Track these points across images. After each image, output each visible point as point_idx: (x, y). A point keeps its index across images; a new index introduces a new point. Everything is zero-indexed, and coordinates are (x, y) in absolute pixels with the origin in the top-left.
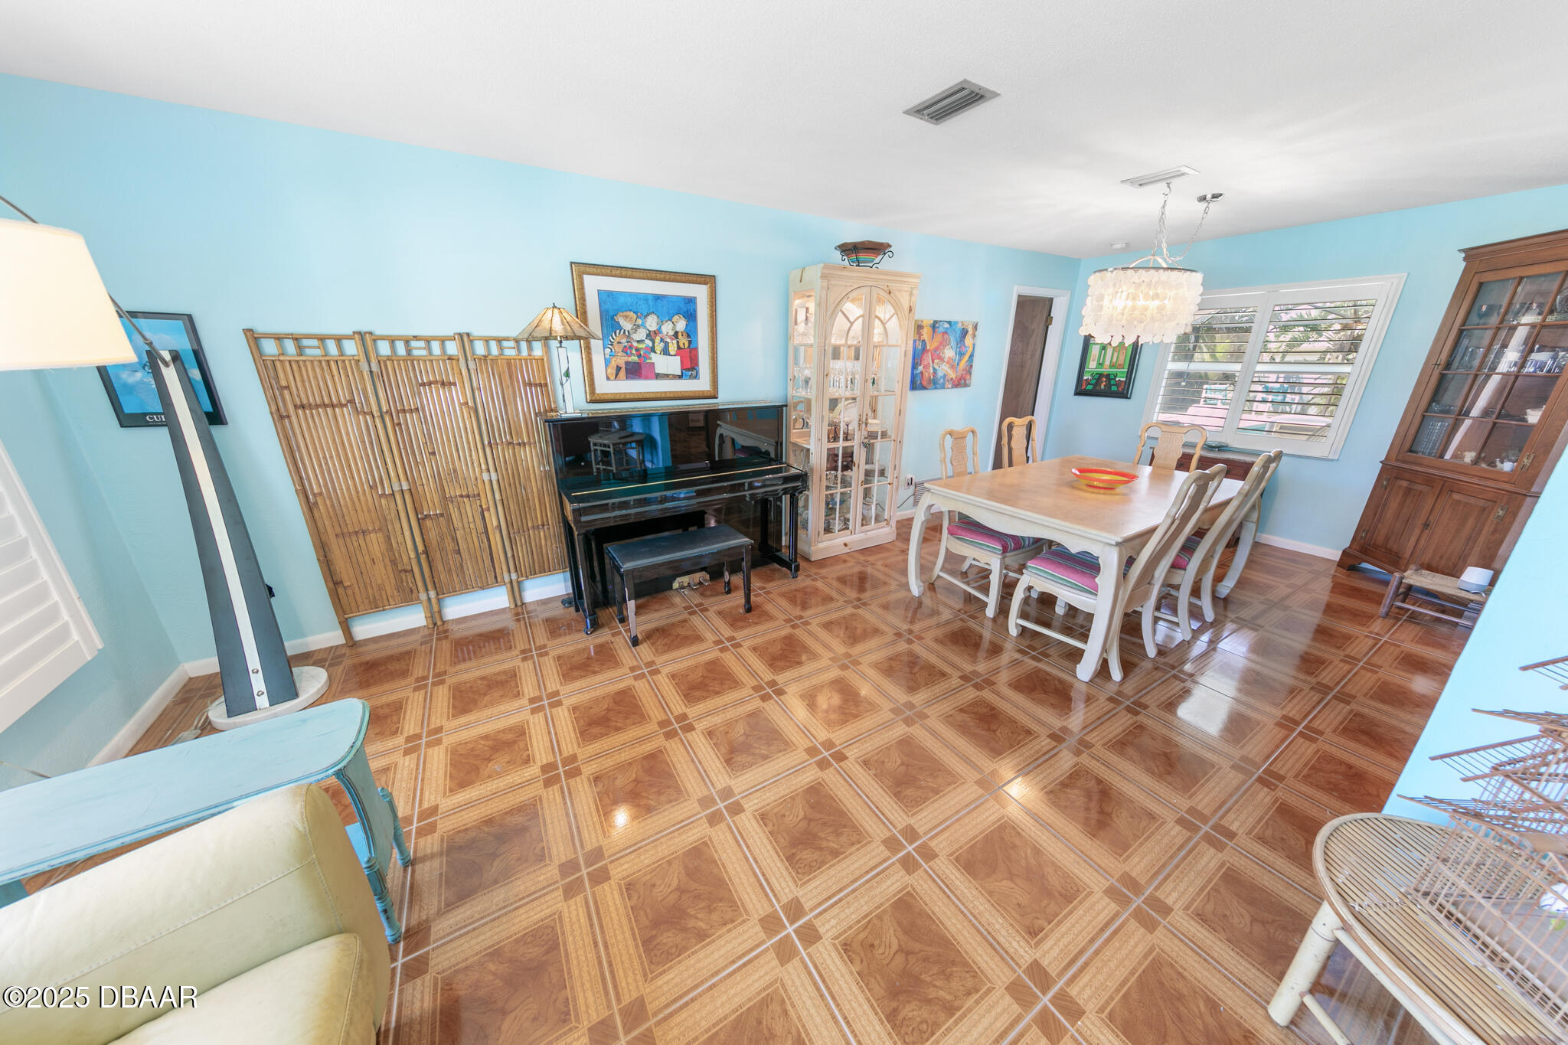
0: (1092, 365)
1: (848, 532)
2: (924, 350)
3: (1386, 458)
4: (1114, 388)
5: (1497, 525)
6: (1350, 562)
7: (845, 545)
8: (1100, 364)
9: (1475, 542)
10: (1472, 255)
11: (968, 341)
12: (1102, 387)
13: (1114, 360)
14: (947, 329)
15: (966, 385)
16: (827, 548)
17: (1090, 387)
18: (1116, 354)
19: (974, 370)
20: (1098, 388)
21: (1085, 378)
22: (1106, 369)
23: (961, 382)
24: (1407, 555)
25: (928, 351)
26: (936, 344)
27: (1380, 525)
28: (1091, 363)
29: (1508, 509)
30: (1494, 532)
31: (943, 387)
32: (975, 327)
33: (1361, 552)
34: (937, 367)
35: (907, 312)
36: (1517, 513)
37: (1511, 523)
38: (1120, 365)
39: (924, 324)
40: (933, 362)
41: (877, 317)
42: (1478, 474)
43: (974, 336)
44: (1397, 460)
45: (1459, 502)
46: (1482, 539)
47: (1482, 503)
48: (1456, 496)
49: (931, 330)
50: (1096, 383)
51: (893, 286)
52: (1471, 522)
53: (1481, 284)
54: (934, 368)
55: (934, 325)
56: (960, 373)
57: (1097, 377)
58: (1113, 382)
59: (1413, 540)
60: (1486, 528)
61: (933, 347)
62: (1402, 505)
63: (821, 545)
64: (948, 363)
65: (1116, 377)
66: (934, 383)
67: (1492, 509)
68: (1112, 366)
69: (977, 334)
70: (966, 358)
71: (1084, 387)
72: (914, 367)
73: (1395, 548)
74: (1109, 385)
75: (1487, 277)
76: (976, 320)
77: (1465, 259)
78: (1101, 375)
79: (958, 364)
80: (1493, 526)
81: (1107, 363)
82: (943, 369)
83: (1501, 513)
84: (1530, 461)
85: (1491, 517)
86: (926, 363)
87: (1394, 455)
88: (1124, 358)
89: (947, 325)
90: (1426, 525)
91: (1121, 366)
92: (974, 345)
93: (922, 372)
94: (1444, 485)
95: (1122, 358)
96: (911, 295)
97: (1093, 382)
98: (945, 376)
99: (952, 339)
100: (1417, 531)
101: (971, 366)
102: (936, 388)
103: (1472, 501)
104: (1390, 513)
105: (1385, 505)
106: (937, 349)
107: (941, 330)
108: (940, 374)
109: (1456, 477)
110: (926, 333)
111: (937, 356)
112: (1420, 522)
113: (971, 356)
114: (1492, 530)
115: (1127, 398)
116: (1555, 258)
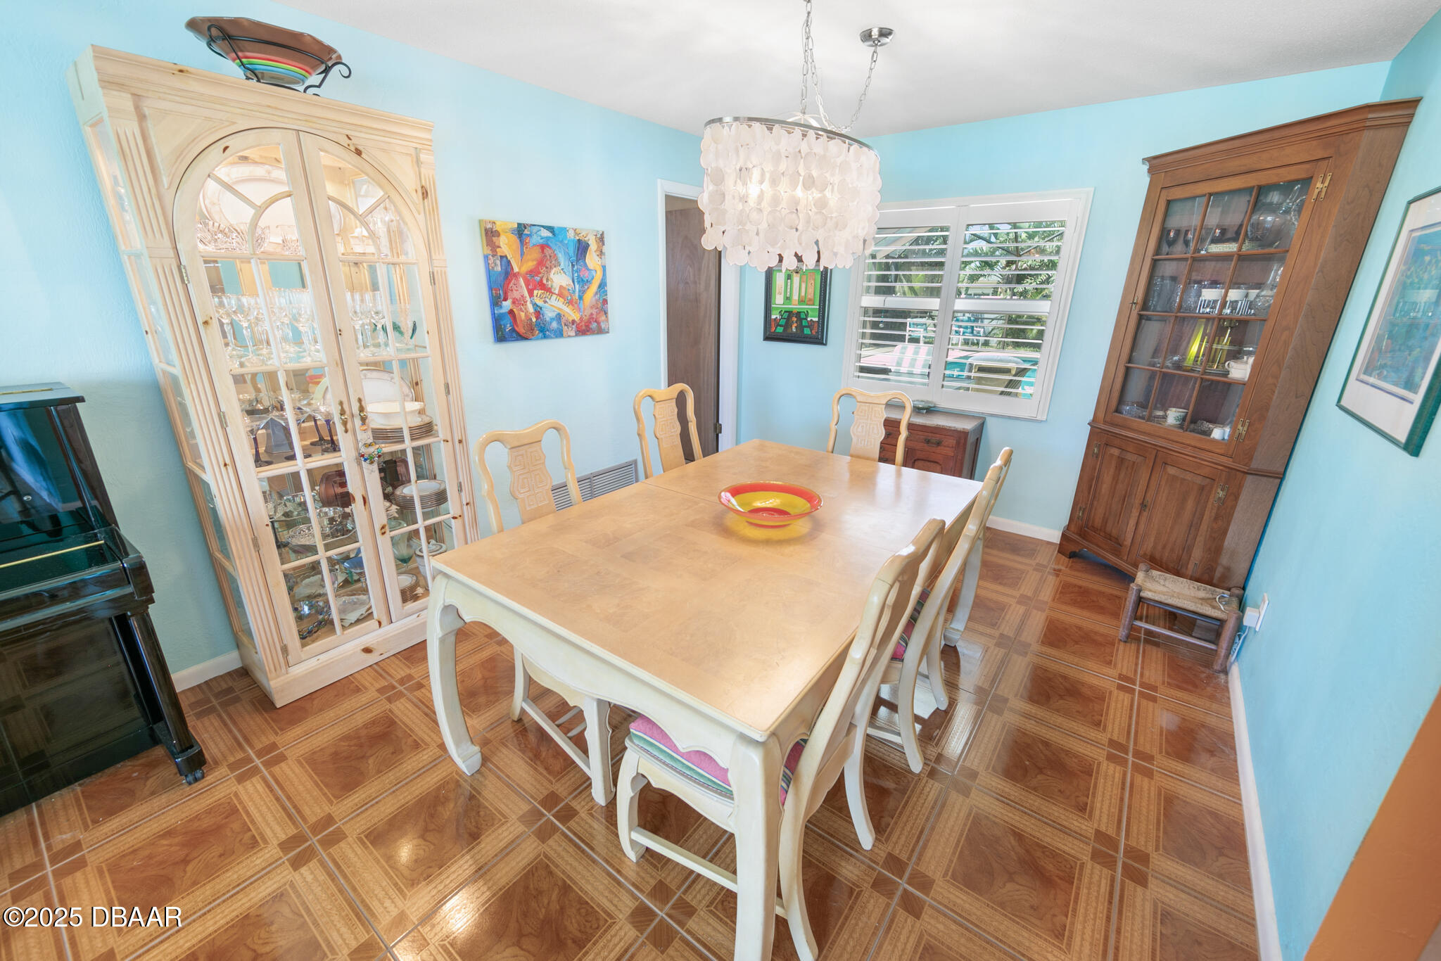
0: (778, 300)
1: (372, 624)
2: (508, 274)
3: (1093, 420)
4: (807, 331)
5: (1218, 509)
6: (1073, 548)
7: (367, 650)
8: (787, 298)
9: (1198, 530)
10: (1157, 165)
11: (592, 259)
12: (794, 330)
13: (803, 294)
14: (548, 238)
15: (600, 331)
16: (314, 673)
17: (780, 330)
18: (803, 286)
19: (611, 307)
20: (789, 331)
21: (773, 317)
22: (795, 306)
23: (589, 327)
24: (1128, 542)
25: (516, 275)
26: (530, 265)
27: (1095, 503)
28: (778, 296)
29: (1228, 489)
30: (1216, 518)
31: (559, 334)
32: (601, 239)
33: (1080, 535)
34: (540, 303)
35: (417, 198)
36: (1239, 495)
37: (1234, 507)
38: (810, 300)
39: (498, 228)
40: (531, 294)
41: (330, 198)
42: (1193, 444)
43: (601, 253)
44: (1105, 422)
45: (1174, 478)
46: (1204, 527)
47: (1199, 480)
48: (1171, 471)
49: (514, 238)
50: (786, 323)
51: (361, 139)
52: (1190, 504)
53: (1169, 202)
54: (535, 305)
55: (521, 231)
56: (588, 312)
57: (786, 315)
58: (804, 323)
59: (1132, 523)
60: (1207, 513)
61: (525, 269)
62: (1116, 479)
63: (297, 671)
64: (560, 295)
65: (807, 315)
66: (537, 329)
67: (1212, 488)
68: (801, 301)
69: (605, 249)
70: (594, 287)
71: (773, 330)
72: (495, 302)
73: (1114, 532)
74: (801, 327)
75: (1177, 193)
76: (600, 229)
77: (1149, 171)
78: (790, 313)
79: (581, 298)
80: (1214, 511)
81: (795, 297)
82: (553, 307)
83: (1221, 494)
84: (1245, 429)
85: (1211, 500)
86: (516, 295)
87: (1101, 415)
88: (813, 290)
89: (546, 233)
90: (1143, 506)
91: (811, 302)
92: (604, 268)
93: (511, 312)
94: (1159, 457)
95: (811, 291)
96: (418, 162)
97: (783, 322)
98: (559, 317)
99: (561, 257)
100: (1135, 513)
101: (605, 302)
102: (545, 337)
103: (1189, 477)
104: (1105, 488)
105: (1098, 478)
106: (534, 272)
107: (535, 240)
108: (549, 314)
109: (1169, 445)
110: (507, 245)
111: (538, 284)
112: (1137, 502)
113: (602, 285)
114: (1213, 515)
115: (822, 344)
116: (1243, 169)
